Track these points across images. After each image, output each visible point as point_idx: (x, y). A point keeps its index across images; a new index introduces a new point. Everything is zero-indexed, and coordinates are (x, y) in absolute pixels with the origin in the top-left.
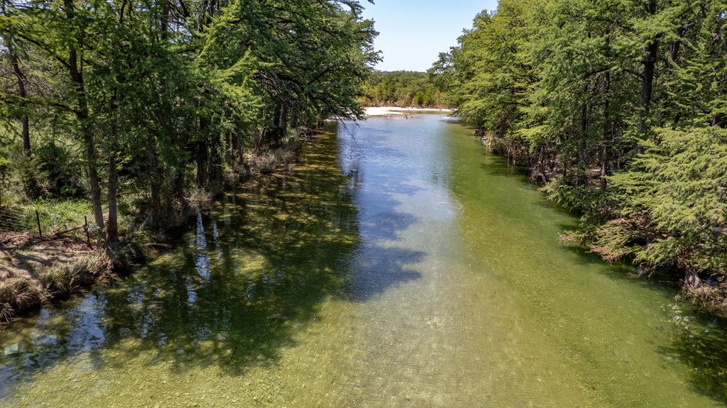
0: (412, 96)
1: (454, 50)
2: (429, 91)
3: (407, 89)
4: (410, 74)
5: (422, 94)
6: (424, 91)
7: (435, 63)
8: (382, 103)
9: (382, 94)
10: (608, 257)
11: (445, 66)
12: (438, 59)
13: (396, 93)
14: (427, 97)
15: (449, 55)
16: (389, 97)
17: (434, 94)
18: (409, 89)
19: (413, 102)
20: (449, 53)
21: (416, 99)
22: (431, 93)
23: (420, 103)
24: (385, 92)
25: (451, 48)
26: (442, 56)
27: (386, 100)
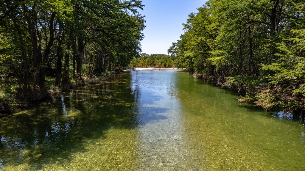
0: (162, 64)
1: (179, 41)
2: (168, 61)
3: (159, 61)
4: (161, 55)
5: (166, 62)
6: (167, 61)
7: (171, 47)
8: (149, 66)
9: (149, 63)
10: (265, 107)
11: (175, 48)
12: (172, 45)
13: (155, 62)
14: (168, 63)
15: (176, 44)
16: (152, 64)
17: (171, 63)
18: (160, 61)
19: (162, 66)
20: (176, 43)
21: (163, 64)
22: (169, 62)
23: (165, 66)
24: (150, 62)
25: (177, 41)
26: (174, 44)
27: (151, 65)
